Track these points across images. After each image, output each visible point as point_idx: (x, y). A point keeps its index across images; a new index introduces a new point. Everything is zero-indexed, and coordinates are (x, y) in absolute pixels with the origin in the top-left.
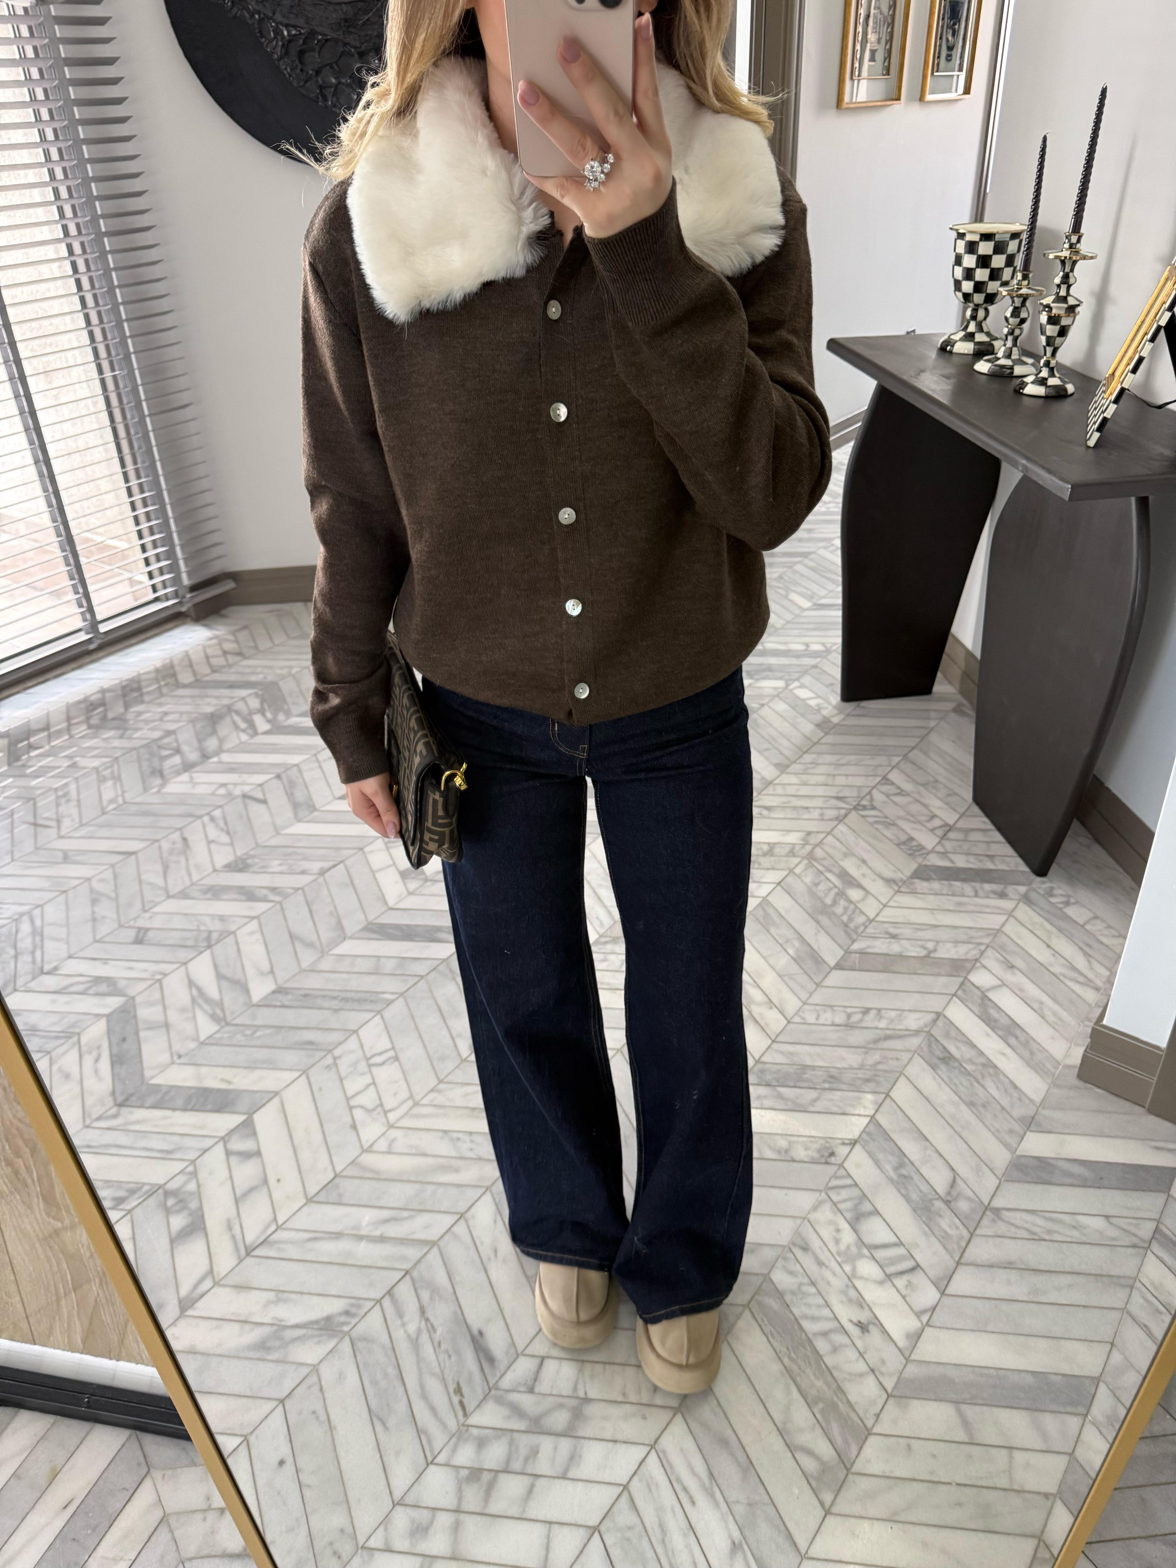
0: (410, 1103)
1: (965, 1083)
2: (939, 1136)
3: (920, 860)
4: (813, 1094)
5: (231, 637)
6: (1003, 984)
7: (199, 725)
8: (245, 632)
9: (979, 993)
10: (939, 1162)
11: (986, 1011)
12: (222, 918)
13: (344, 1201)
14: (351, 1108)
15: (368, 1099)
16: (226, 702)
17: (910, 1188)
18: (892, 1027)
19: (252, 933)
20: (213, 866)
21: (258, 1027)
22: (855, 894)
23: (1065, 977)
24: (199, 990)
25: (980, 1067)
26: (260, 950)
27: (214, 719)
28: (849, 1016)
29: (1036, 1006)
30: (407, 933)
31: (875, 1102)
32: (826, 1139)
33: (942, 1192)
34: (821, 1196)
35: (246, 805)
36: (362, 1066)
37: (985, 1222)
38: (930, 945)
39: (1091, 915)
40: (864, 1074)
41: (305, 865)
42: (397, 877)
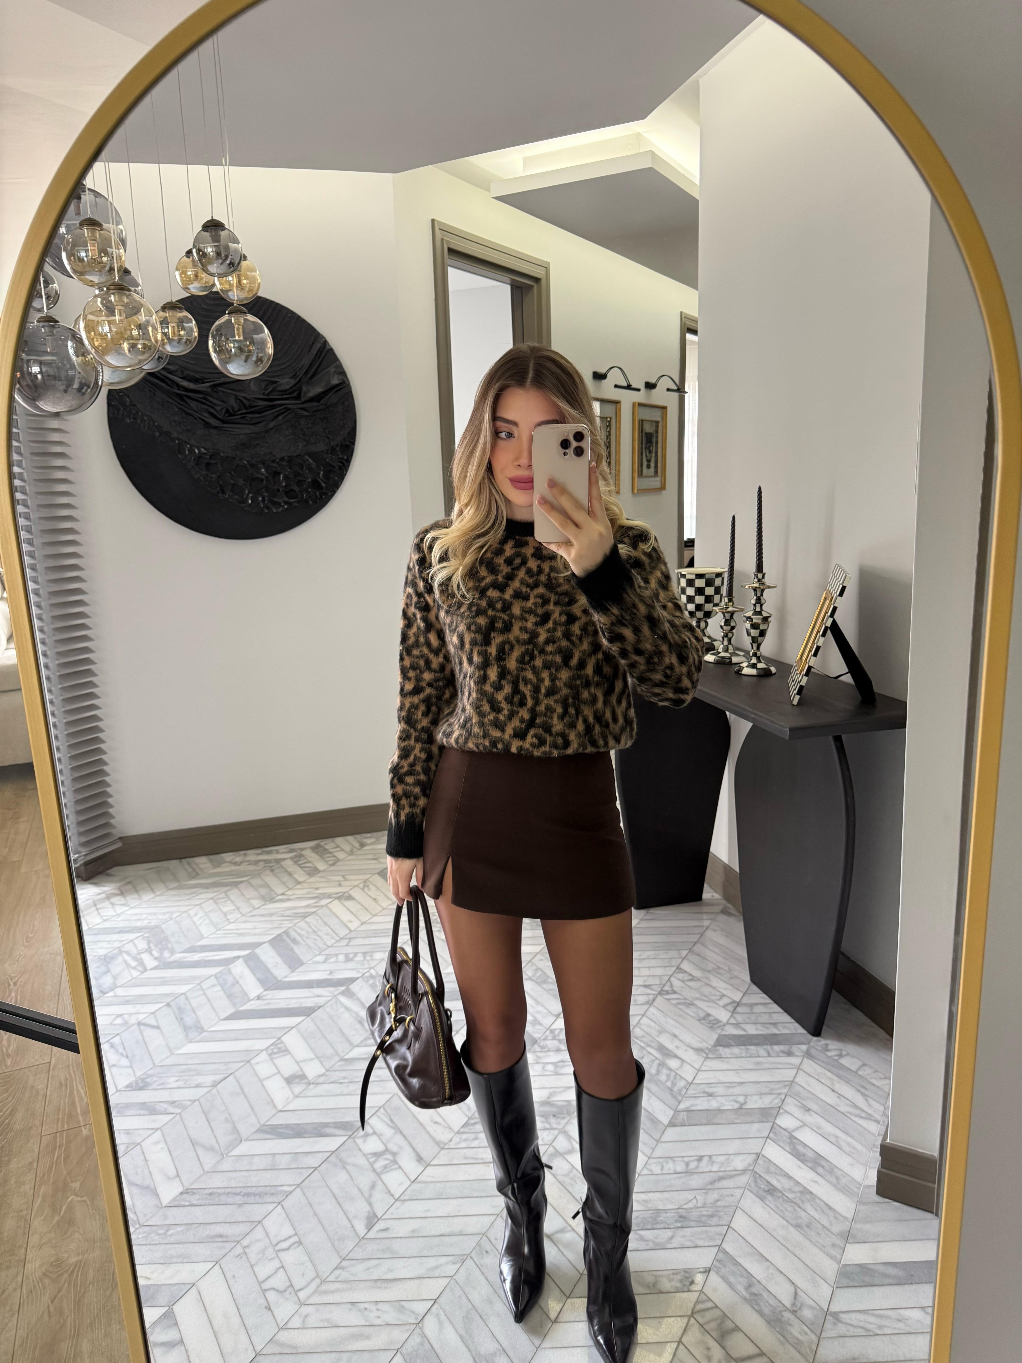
0: (317, 1281)
1: (789, 1209)
2: (776, 1256)
3: (719, 1031)
4: (669, 1233)
5: (118, 892)
6: (804, 1125)
8: (130, 886)
9: (787, 1134)
10: (781, 1279)
11: (795, 1148)
14: (264, 1291)
15: (279, 1281)
16: (116, 945)
17: (761, 1304)
18: (723, 1169)
19: (156, 1143)
20: (116, 1087)
21: (170, 1226)
22: (673, 1063)
23: (851, 1114)
25: (799, 1195)
26: (165, 1156)
27: (107, 961)
28: (687, 1164)
29: (833, 1139)
30: (298, 1132)
31: (720, 1234)
32: (686, 1271)
33: (788, 1304)
34: (689, 1320)
35: (141, 1032)
36: (270, 1252)
37: (828, 1325)
38: (741, 1099)
39: (861, 1063)
40: (708, 1211)
41: (200, 1079)
42: (284, 1084)
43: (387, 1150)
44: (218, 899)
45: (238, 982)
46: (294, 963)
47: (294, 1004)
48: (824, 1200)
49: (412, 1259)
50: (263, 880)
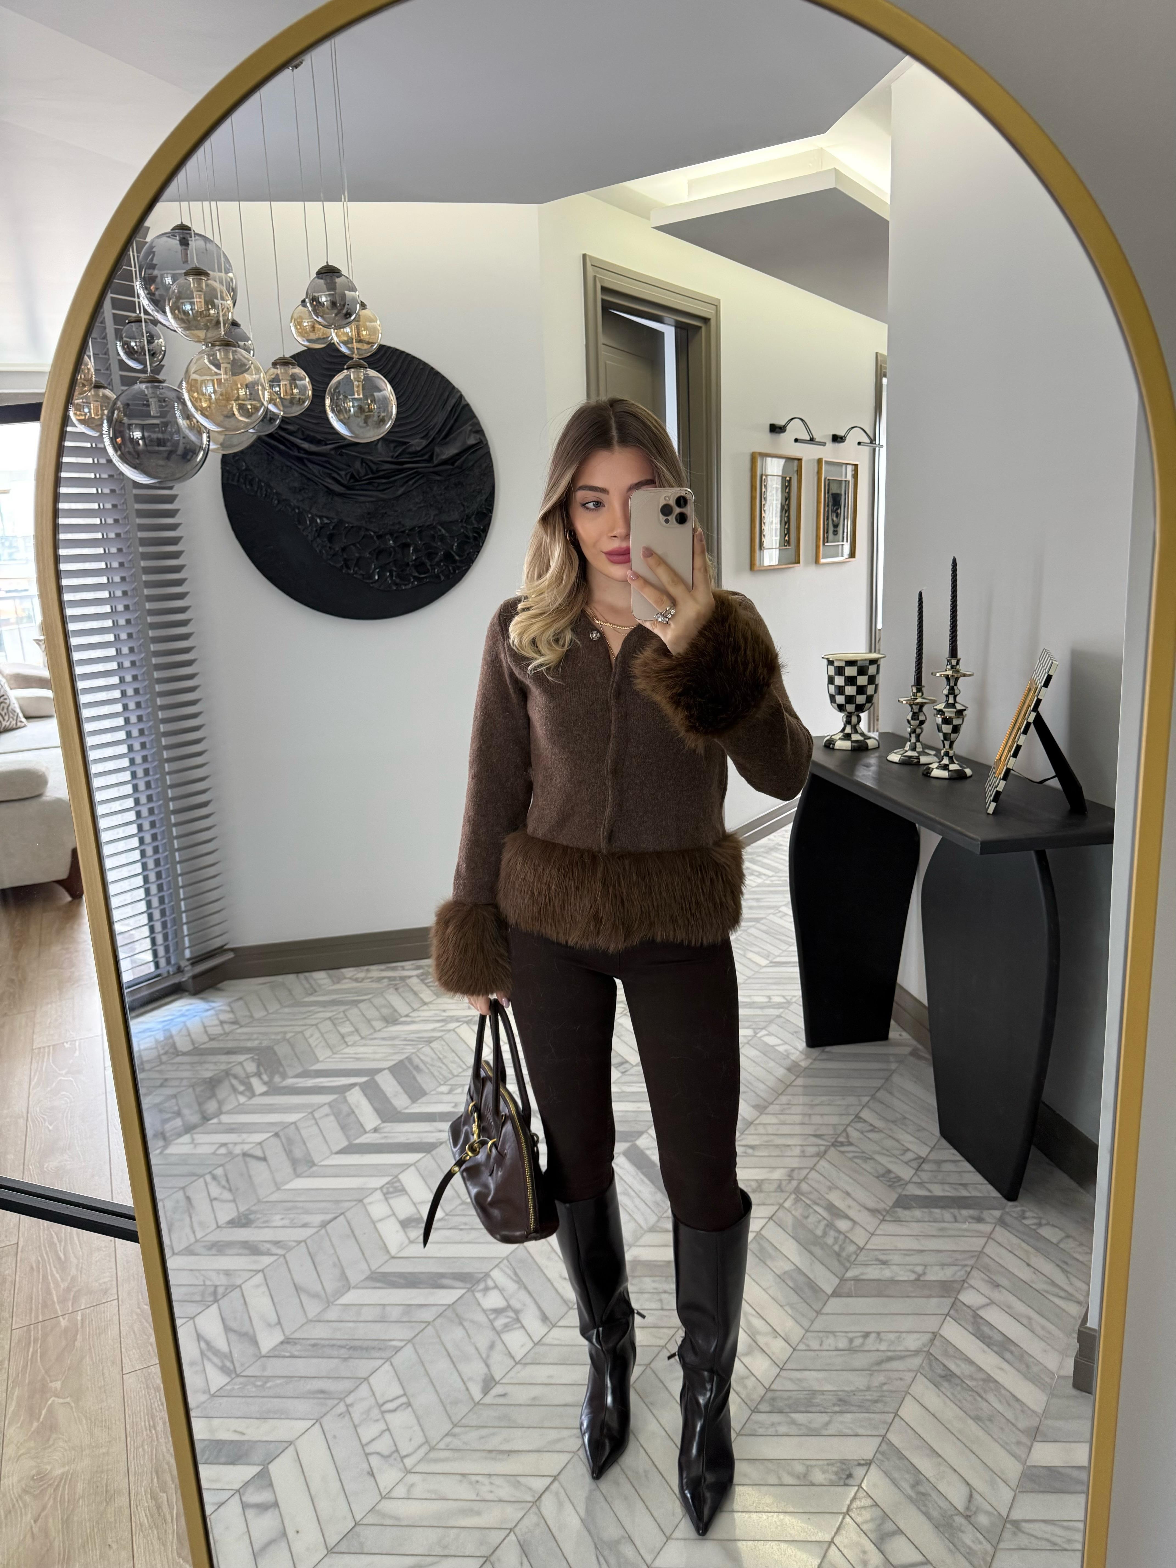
0: (425, 1448)
1: (969, 1398)
2: (949, 1451)
3: (900, 1190)
4: (825, 1418)
5: (228, 1009)
6: (992, 1303)
7: (198, 1089)
8: (241, 1003)
9: (971, 1313)
10: (954, 1478)
11: (978, 1329)
12: (227, 1273)
13: (366, 1550)
14: (367, 1455)
15: (384, 1445)
16: (223, 1067)
17: (930, 1506)
18: (892, 1349)
19: (258, 1286)
20: (217, 1223)
21: (268, 1378)
22: (843, 1224)
23: (1048, 1292)
24: (208, 1343)
25: (981, 1383)
26: (267, 1300)
27: (212, 1084)
28: (851, 1340)
29: (1025, 1321)
30: (411, 1281)
31: (885, 1422)
32: (842, 1462)
33: (961, 1507)
34: (844, 1518)
35: (246, 1163)
36: (375, 1414)
37: (1007, 1535)
38: (919, 1269)
39: (1063, 1235)
40: (871, 1395)
41: (307, 1218)
42: (398, 1227)
43: (509, 1306)
44: (337, 1019)
45: (353, 1112)
46: (416, 1093)
47: (413, 1139)
48: (1012, 1390)
49: (531, 1430)
50: (386, 999)
